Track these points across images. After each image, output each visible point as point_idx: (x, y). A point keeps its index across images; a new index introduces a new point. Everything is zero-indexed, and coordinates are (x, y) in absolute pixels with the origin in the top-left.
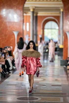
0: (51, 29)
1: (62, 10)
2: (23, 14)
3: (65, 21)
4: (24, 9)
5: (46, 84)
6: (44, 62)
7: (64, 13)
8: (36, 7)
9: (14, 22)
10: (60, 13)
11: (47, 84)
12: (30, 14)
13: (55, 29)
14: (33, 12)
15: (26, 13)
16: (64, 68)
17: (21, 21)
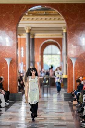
0: (52, 54)
2: (17, 36)
3: (69, 44)
5: (47, 124)
6: (44, 96)
11: (48, 123)
13: (56, 54)
14: (29, 34)
15: (20, 35)
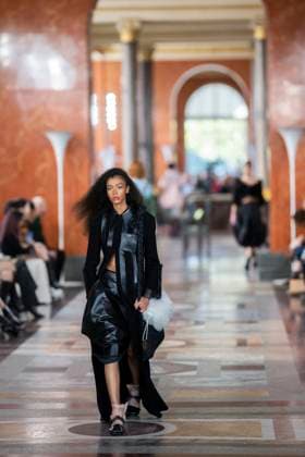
0: (215, 117)
1: (259, 34)
2: (89, 53)
3: (273, 82)
4: (94, 30)
5: (196, 363)
6: (186, 264)
7: (270, 47)
8: (144, 23)
9: (50, 92)
10: (252, 46)
11: (200, 360)
12: (119, 54)
13: (230, 117)
14: (134, 46)
15: (101, 51)
16: (277, 289)
17: (78, 86)
